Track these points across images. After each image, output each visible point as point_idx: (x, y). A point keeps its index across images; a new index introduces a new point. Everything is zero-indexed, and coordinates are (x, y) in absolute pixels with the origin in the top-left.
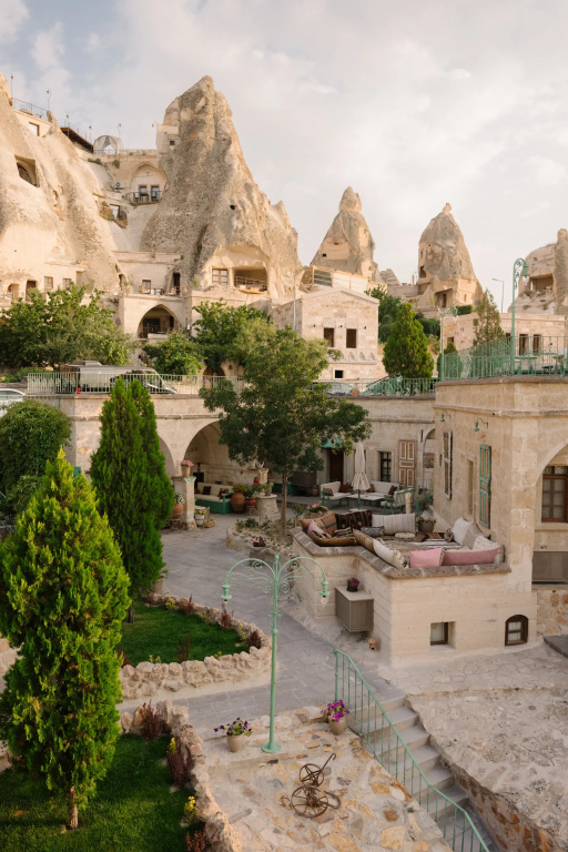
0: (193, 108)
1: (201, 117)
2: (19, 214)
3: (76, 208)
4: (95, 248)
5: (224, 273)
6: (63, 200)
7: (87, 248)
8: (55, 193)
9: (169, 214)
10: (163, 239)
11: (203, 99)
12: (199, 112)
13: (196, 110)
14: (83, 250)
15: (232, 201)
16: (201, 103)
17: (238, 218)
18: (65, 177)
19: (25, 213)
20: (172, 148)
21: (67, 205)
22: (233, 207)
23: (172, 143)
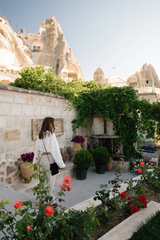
0: (50, 24)
1: (53, 27)
2: (3, 45)
3: (18, 48)
4: (26, 62)
5: (65, 74)
6: (13, 45)
7: (24, 62)
8: (11, 42)
9: (46, 55)
10: (45, 62)
11: (53, 22)
12: (52, 26)
13: (52, 25)
14: (22, 62)
15: (67, 52)
16: (53, 23)
17: (70, 57)
18: (13, 38)
19: (5, 45)
20: (45, 35)
21: (15, 47)
22: (67, 54)
23: (44, 34)
